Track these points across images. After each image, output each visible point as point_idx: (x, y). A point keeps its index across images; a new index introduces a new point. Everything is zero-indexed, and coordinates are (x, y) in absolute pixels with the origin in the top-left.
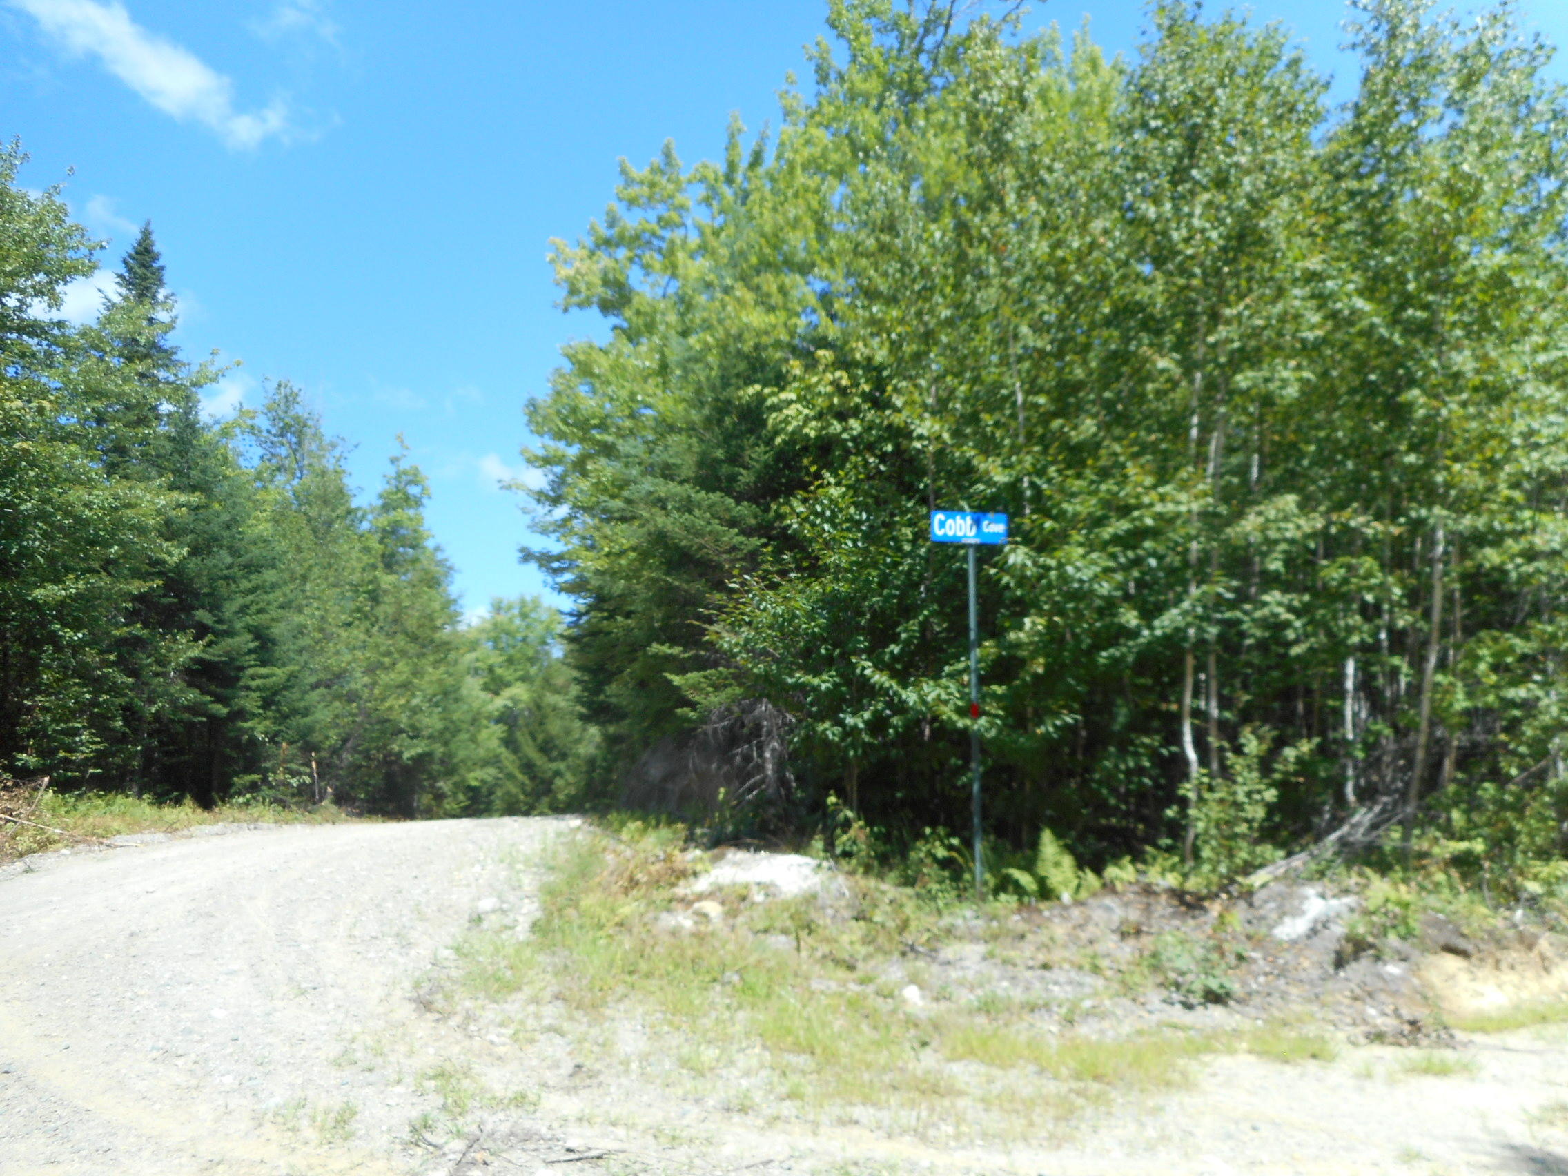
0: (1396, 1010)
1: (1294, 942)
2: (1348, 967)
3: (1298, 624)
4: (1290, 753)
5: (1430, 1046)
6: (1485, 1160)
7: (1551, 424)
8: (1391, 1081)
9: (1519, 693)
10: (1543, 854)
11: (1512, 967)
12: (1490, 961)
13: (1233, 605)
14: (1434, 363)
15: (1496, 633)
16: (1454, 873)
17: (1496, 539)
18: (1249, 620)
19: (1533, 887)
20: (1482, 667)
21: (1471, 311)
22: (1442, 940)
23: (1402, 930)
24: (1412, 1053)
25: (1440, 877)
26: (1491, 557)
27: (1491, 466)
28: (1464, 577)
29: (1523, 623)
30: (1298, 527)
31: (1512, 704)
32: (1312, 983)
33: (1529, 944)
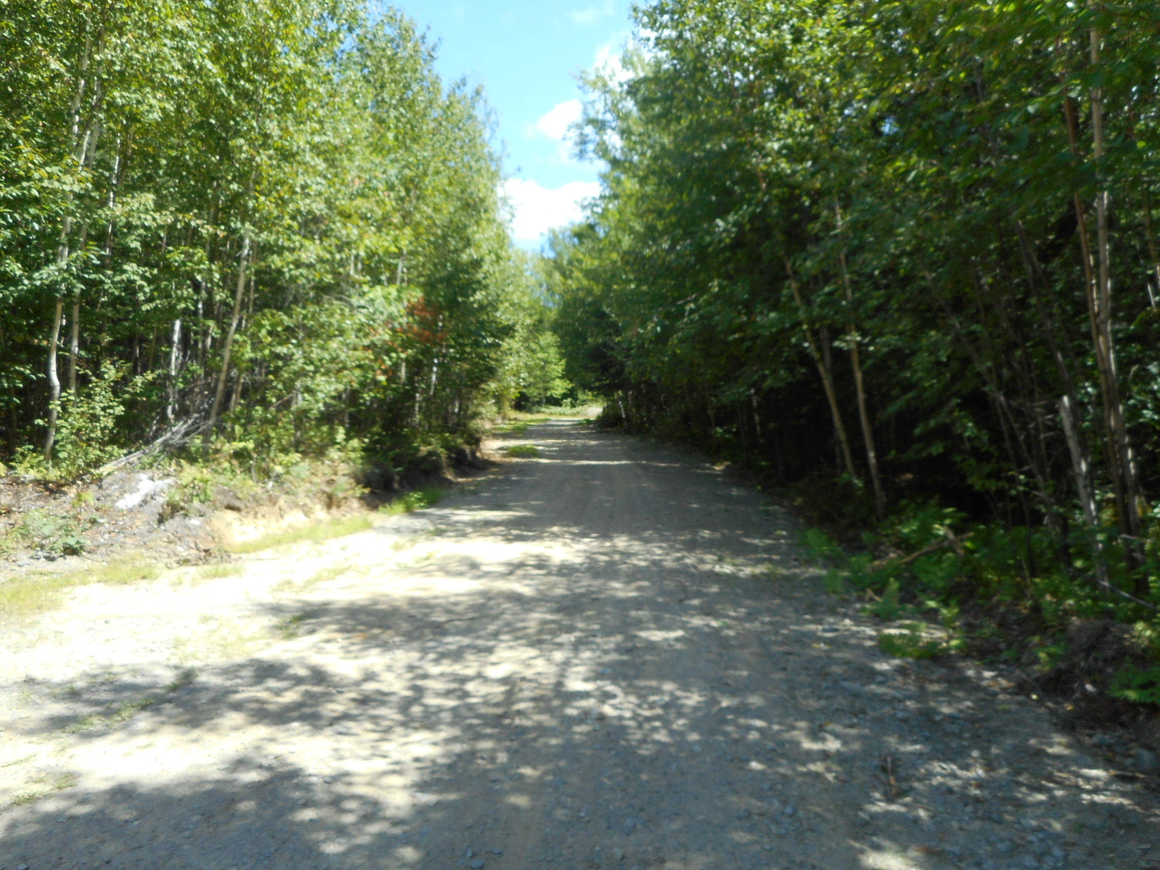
0: (196, 545)
1: (131, 511)
2: (167, 523)
3: (147, 289)
4: (139, 380)
5: (217, 564)
6: (248, 613)
7: (318, 184)
8: (194, 583)
9: (282, 350)
10: (285, 450)
11: (264, 516)
12: (252, 513)
13: (98, 269)
14: (254, 124)
15: (274, 311)
16: (235, 462)
17: (280, 251)
18: (110, 282)
19: (279, 469)
20: (264, 332)
21: (279, 94)
22: (226, 503)
23: (202, 497)
24: (207, 568)
25: (226, 465)
26: (276, 261)
27: (282, 203)
28: (258, 273)
29: (289, 308)
30: (154, 219)
31: (278, 356)
32: (142, 535)
33: (273, 501)
